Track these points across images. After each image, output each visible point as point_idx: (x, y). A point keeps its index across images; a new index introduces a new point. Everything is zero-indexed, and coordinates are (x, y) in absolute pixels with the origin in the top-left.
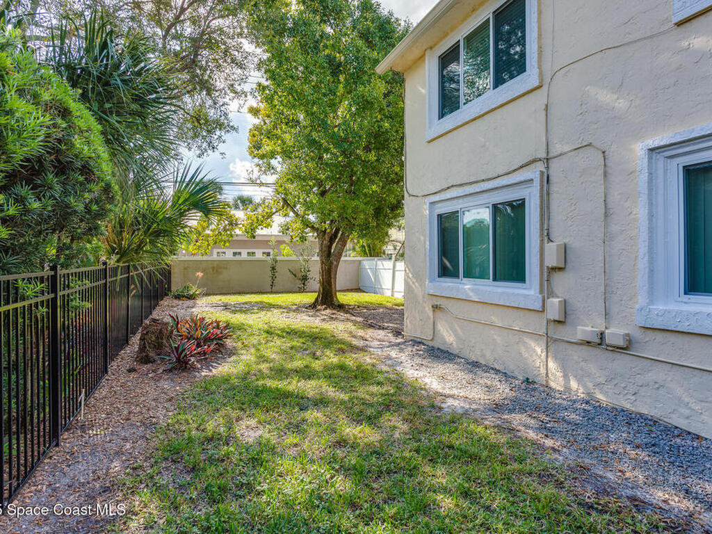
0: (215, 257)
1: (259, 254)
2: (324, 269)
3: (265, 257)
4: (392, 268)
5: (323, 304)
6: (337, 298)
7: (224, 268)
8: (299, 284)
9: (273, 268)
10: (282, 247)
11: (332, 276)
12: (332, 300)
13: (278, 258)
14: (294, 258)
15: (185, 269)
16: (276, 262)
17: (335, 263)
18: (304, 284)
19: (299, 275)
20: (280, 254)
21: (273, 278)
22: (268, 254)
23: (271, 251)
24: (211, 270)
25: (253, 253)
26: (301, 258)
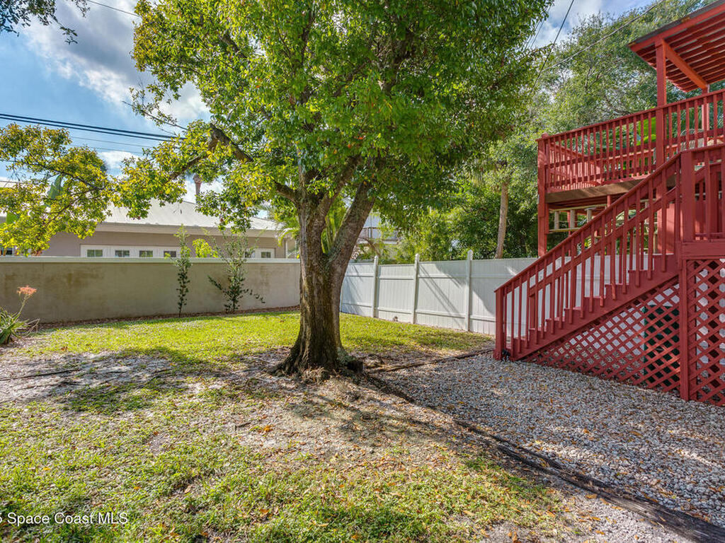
0: (83, 256)
1: (158, 254)
2: (314, 282)
3: (167, 259)
4: (373, 274)
5: (314, 363)
6: (341, 346)
7: (92, 276)
8: (226, 301)
9: (183, 276)
10: (196, 242)
11: (334, 299)
12: (335, 355)
13: (191, 260)
14: (216, 259)
15: (8, 278)
16: (188, 265)
17: (339, 269)
18: (234, 300)
19: (226, 286)
20: (193, 253)
21: (183, 291)
22: (173, 254)
23: (179, 250)
24: (65, 280)
25: (150, 253)
26: (229, 259)
